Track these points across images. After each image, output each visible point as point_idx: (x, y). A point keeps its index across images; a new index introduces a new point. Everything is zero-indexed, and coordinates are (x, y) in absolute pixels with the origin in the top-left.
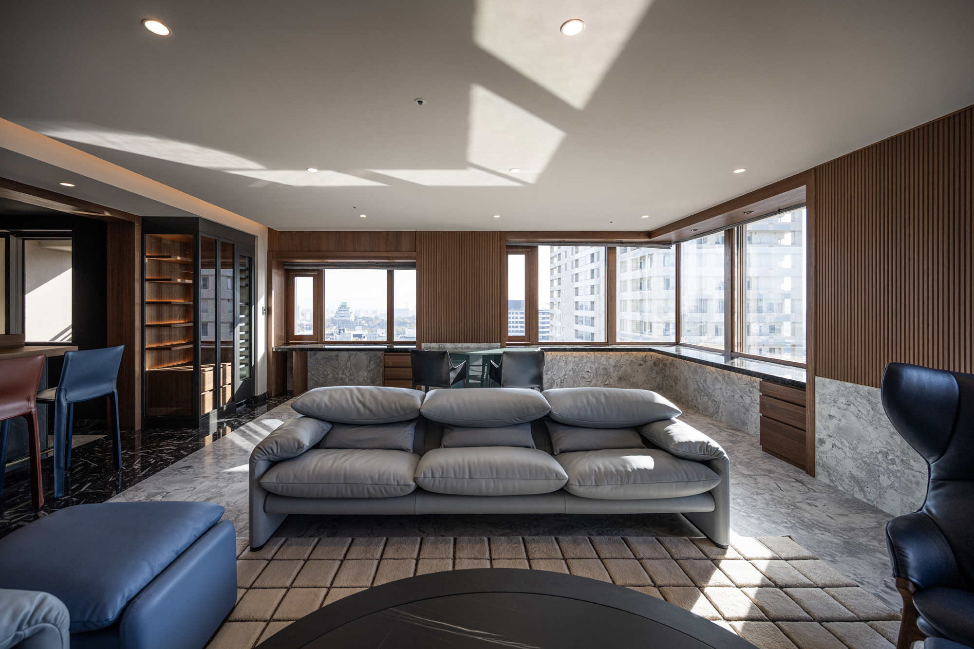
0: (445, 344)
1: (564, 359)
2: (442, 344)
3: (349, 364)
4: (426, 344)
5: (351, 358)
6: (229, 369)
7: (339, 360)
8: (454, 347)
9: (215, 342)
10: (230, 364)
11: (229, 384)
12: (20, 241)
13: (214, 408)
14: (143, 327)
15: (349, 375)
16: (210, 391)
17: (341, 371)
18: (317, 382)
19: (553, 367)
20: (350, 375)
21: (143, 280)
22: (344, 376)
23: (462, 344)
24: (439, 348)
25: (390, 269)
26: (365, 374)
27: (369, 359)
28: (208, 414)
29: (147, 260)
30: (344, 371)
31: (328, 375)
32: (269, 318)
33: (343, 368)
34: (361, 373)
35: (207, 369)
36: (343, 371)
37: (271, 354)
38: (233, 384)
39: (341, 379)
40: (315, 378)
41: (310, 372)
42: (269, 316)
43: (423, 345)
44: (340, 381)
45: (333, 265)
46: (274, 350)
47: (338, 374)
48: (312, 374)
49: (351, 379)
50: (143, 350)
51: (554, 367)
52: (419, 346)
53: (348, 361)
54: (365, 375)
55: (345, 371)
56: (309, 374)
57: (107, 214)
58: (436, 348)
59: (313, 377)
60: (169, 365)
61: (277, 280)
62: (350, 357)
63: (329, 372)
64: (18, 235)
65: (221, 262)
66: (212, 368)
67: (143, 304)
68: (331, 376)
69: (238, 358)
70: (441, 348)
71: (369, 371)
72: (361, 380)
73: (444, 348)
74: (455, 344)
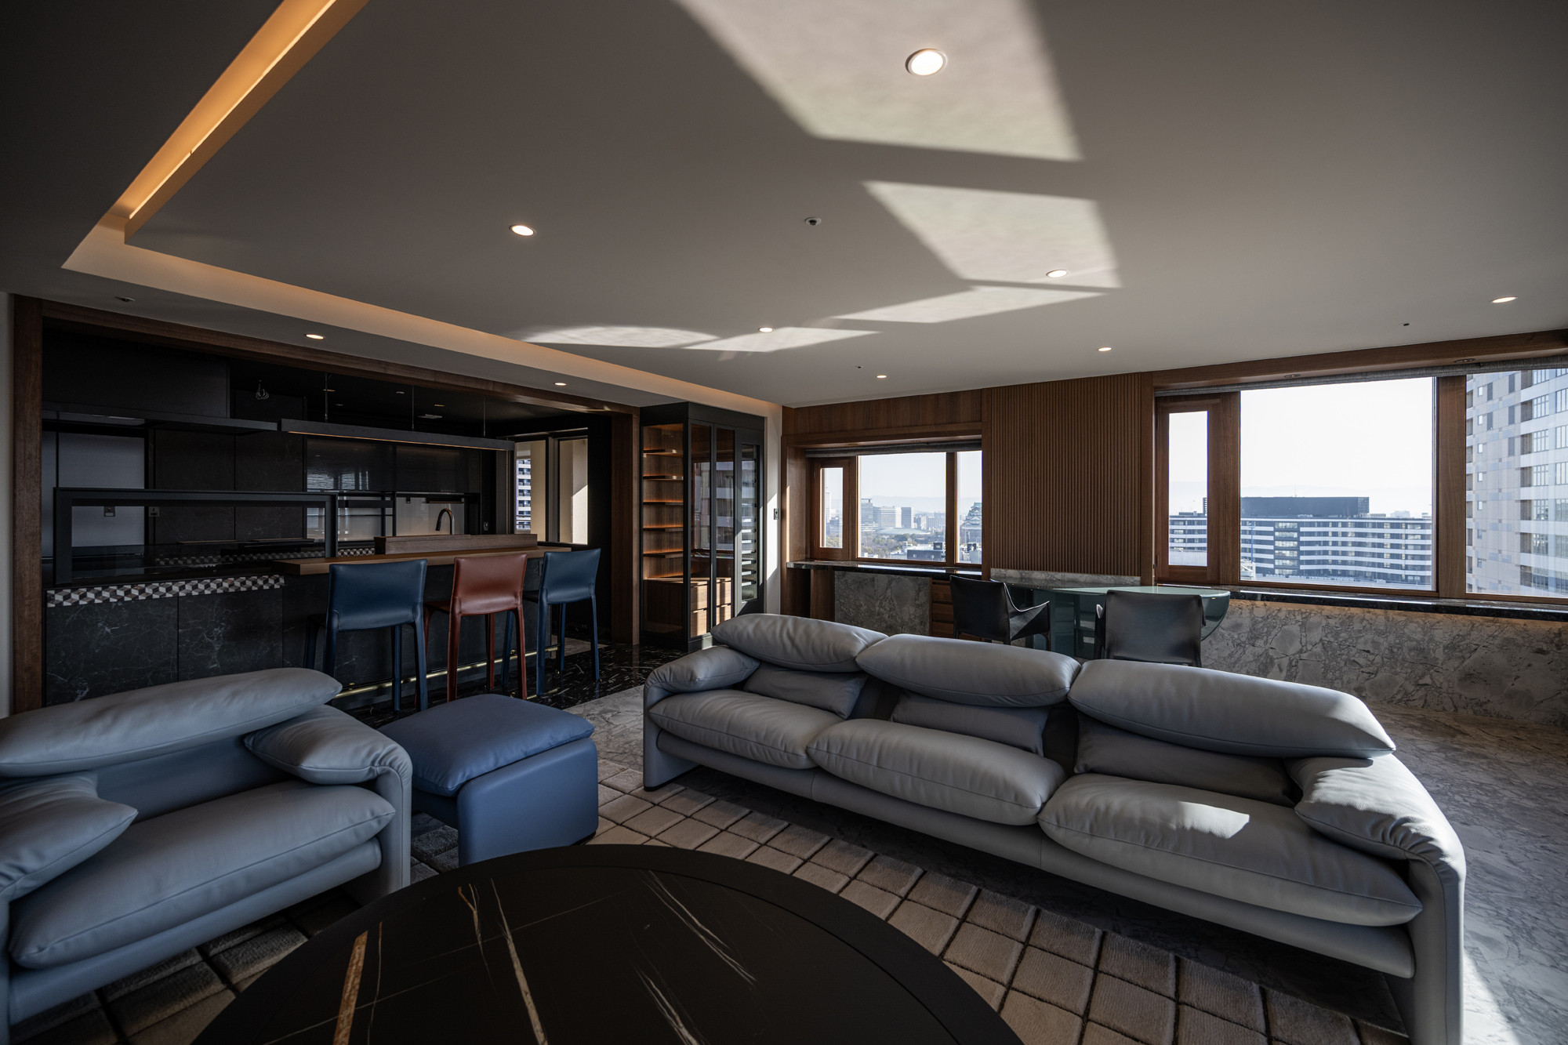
0: (1031, 572)
2: (1027, 571)
3: (889, 593)
4: (998, 570)
5: (892, 585)
6: (728, 586)
7: (876, 587)
8: (1048, 578)
9: (710, 551)
10: (730, 579)
11: (728, 604)
12: (557, 442)
13: (709, 630)
14: (641, 530)
15: (889, 610)
16: (704, 609)
17: (879, 602)
18: (846, 614)
20: (891, 609)
21: (641, 478)
22: (882, 610)
23: (1063, 574)
24: (1022, 578)
25: (951, 450)
26: (912, 610)
27: (917, 588)
28: (701, 637)
29: (645, 455)
31: (861, 606)
32: (783, 524)
33: (881, 598)
34: (905, 608)
35: (700, 583)
36: (881, 603)
37: (785, 571)
38: (733, 604)
40: (844, 610)
41: (838, 600)
42: (783, 521)
43: (994, 571)
44: (876, 617)
45: (866, 450)
46: (791, 566)
47: (874, 606)
48: (840, 602)
49: (892, 616)
50: (641, 556)
52: (987, 575)
53: (887, 589)
54: (911, 612)
55: (884, 603)
56: (837, 602)
57: (607, 409)
58: (1015, 579)
59: (842, 607)
60: (670, 575)
61: (794, 472)
62: (890, 582)
63: (861, 602)
64: (555, 436)
65: (717, 454)
66: (706, 583)
67: (641, 504)
68: (865, 607)
69: (740, 574)
70: (1025, 579)
71: (918, 606)
72: (906, 619)
73: (1030, 579)
74: (1049, 573)
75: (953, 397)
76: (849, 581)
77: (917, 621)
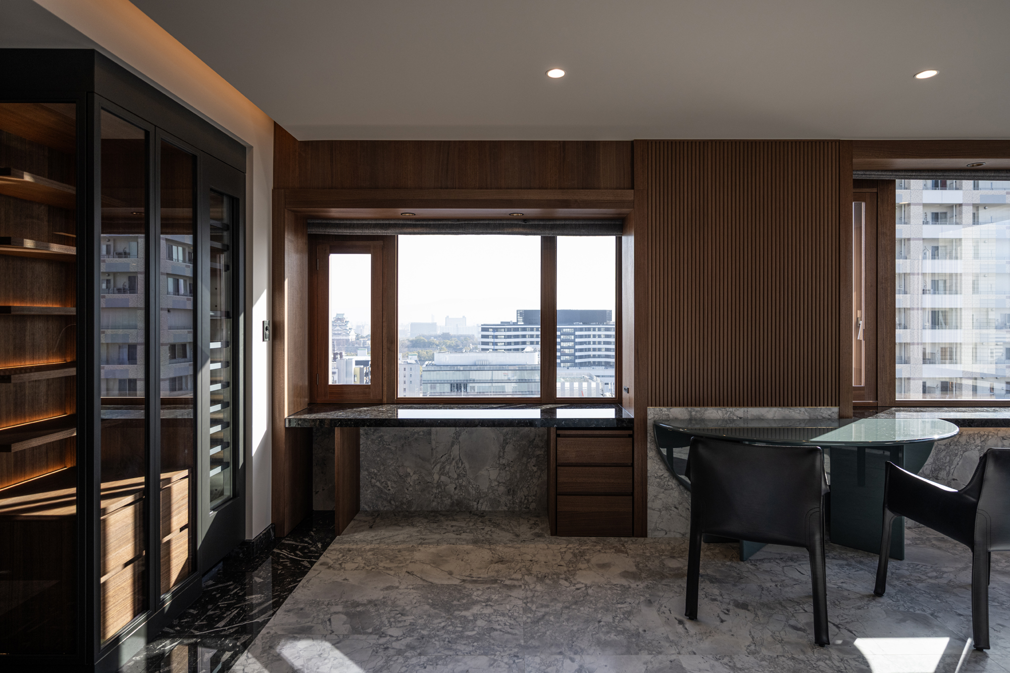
1: (978, 442)
2: (698, 409)
3: (456, 451)
4: (657, 409)
5: (461, 439)
6: (180, 489)
7: (434, 443)
8: (726, 416)
10: (185, 473)
11: (181, 530)
13: (136, 613)
15: (456, 476)
16: (126, 565)
17: (438, 466)
18: (381, 491)
19: (951, 462)
20: (459, 475)
22: (443, 478)
23: (746, 409)
24: (691, 420)
25: (548, 233)
26: (494, 474)
27: (502, 439)
28: (117, 639)
30: (444, 468)
31: (408, 475)
32: (277, 347)
33: (443, 459)
34: (483, 472)
37: (282, 433)
38: (192, 526)
39: (439, 486)
40: (378, 484)
41: (367, 470)
42: (277, 343)
43: (653, 412)
44: (435, 491)
45: (422, 226)
46: (291, 425)
47: (431, 474)
48: (370, 473)
49: (461, 486)
51: (955, 462)
53: (453, 444)
54: (493, 477)
55: (447, 467)
56: (363, 474)
58: (682, 421)
59: (373, 481)
62: (458, 435)
63: (409, 470)
66: (132, 497)
68: (415, 477)
70: (695, 420)
71: (503, 467)
72: (484, 488)
73: (702, 420)
74: (728, 409)
75: (589, 149)
76: (385, 437)
77: (502, 489)
